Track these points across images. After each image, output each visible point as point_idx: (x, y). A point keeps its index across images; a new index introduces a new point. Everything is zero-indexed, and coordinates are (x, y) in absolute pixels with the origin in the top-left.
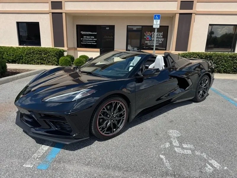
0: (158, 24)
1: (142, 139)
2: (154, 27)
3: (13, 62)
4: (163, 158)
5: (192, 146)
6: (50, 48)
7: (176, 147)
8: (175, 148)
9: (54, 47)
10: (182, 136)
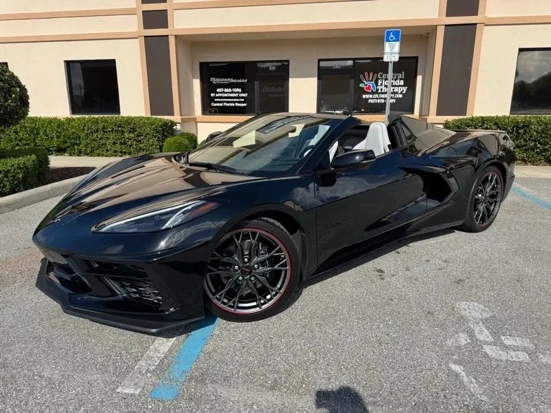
0: (395, 53)
1: (397, 326)
2: (386, 59)
3: (61, 151)
4: (460, 371)
5: (526, 343)
6: (141, 118)
7: (486, 343)
8: (484, 346)
9: (150, 116)
10: (494, 316)
